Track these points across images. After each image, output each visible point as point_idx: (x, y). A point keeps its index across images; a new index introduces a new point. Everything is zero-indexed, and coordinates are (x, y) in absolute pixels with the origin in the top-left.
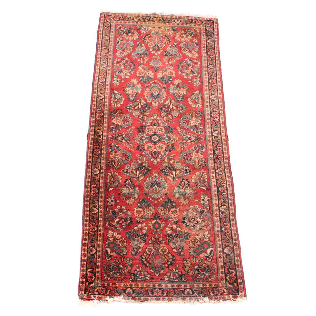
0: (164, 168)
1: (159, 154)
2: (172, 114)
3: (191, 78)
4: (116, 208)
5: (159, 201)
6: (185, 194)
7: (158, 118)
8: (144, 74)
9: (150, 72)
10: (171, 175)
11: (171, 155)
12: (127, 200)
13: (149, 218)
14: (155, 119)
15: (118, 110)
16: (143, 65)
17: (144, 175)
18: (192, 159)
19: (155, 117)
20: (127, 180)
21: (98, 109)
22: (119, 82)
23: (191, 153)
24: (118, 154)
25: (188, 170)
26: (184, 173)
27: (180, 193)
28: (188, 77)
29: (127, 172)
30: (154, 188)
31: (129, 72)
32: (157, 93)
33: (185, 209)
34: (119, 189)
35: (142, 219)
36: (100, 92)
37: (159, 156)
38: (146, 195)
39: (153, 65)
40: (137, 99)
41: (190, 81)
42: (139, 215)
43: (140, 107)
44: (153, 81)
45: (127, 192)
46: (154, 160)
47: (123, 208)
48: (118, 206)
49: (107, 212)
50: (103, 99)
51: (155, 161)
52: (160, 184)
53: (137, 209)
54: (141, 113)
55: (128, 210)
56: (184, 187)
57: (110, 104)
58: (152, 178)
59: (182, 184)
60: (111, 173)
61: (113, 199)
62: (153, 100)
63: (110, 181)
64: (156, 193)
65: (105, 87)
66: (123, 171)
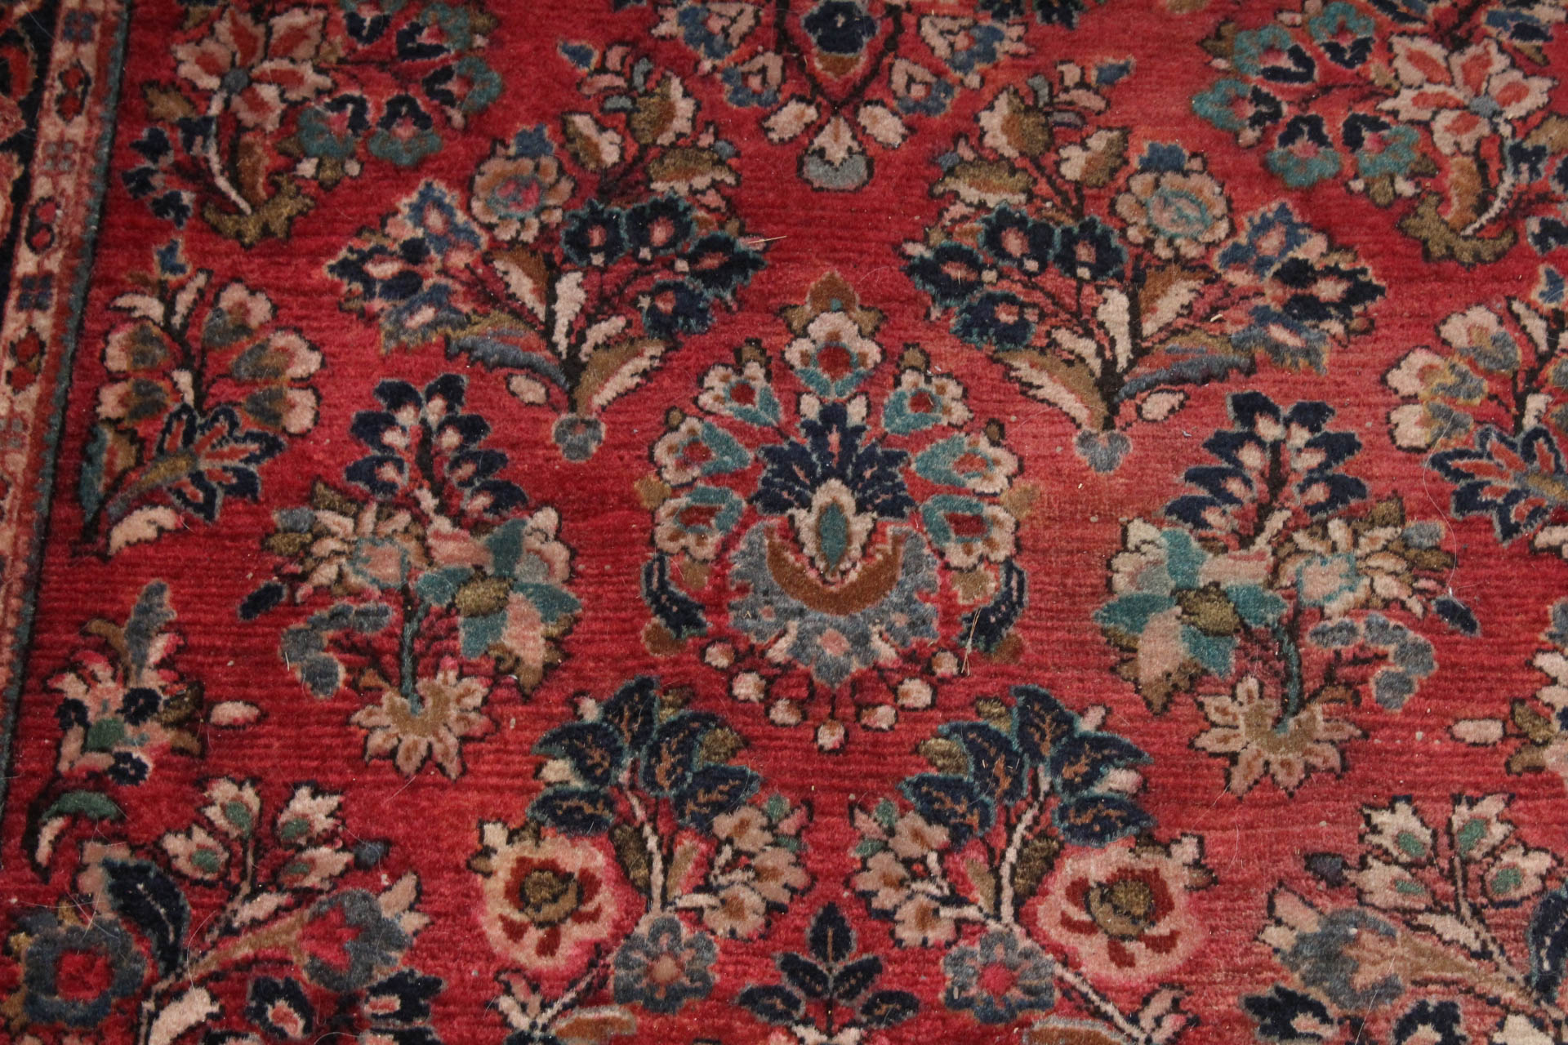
0: (972, 237)
1: (892, 45)
4: (191, 819)
5: (884, 716)
6: (1293, 627)
10: (1064, 337)
11: (1071, 73)
12: (372, 696)
13: (708, 991)
17: (661, 326)
18: (1375, 125)
20: (400, 396)
23: (1362, 47)
24: (297, 35)
25: (1332, 272)
26: (1264, 317)
27: (1214, 613)
29: (404, 287)
30: (805, 520)
33: (1291, 865)
34: (270, 531)
35: (589, 1015)
37: (901, 70)
38: (682, 615)
42: (547, 947)
45: (390, 572)
46: (813, 129)
47: (304, 821)
48: (223, 790)
49: (43, 873)
51: (836, 141)
52: (893, 459)
53: (525, 848)
55: (372, 850)
56: (1276, 522)
58: (778, 371)
59: (1238, 470)
60: (168, 299)
61: (151, 680)
63: (145, 405)
64: (841, 603)
66: (352, 269)
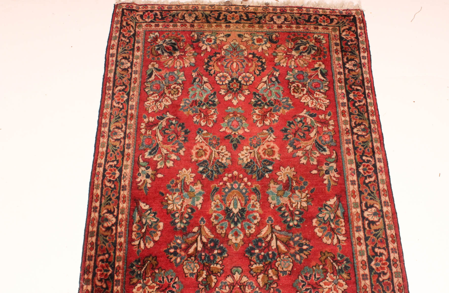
2: (277, 264)
3: (315, 163)
7: (245, 279)
8: (207, 156)
9: (223, 148)
14: (237, 283)
15: (147, 257)
16: (205, 132)
19: (237, 276)
21: (101, 257)
22: (151, 179)
28: (308, 161)
31: (173, 150)
32: (239, 207)
36: (107, 207)
39: (229, 131)
40: (193, 227)
41: (315, 172)
43: (199, 249)
44: (230, 175)
50: (114, 228)
54: (204, 267)
57: (130, 241)
62: (230, 228)
65: (119, 193)
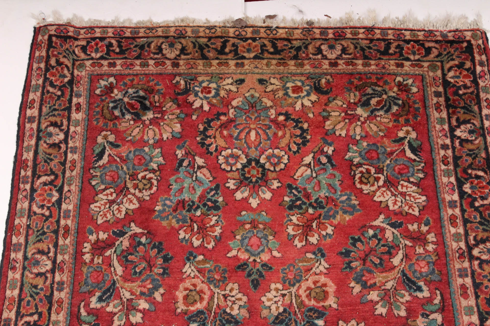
3: (403, 313)
8: (205, 303)
9: (233, 288)
16: (201, 258)
28: (390, 310)
31: (142, 294)
39: (243, 256)
